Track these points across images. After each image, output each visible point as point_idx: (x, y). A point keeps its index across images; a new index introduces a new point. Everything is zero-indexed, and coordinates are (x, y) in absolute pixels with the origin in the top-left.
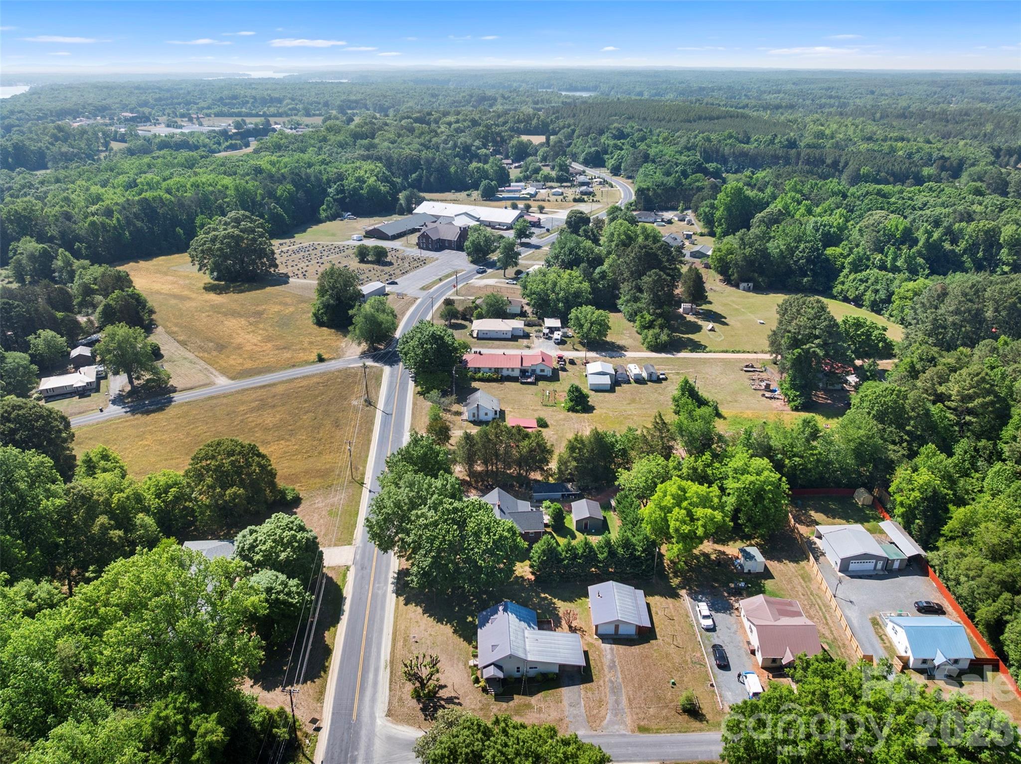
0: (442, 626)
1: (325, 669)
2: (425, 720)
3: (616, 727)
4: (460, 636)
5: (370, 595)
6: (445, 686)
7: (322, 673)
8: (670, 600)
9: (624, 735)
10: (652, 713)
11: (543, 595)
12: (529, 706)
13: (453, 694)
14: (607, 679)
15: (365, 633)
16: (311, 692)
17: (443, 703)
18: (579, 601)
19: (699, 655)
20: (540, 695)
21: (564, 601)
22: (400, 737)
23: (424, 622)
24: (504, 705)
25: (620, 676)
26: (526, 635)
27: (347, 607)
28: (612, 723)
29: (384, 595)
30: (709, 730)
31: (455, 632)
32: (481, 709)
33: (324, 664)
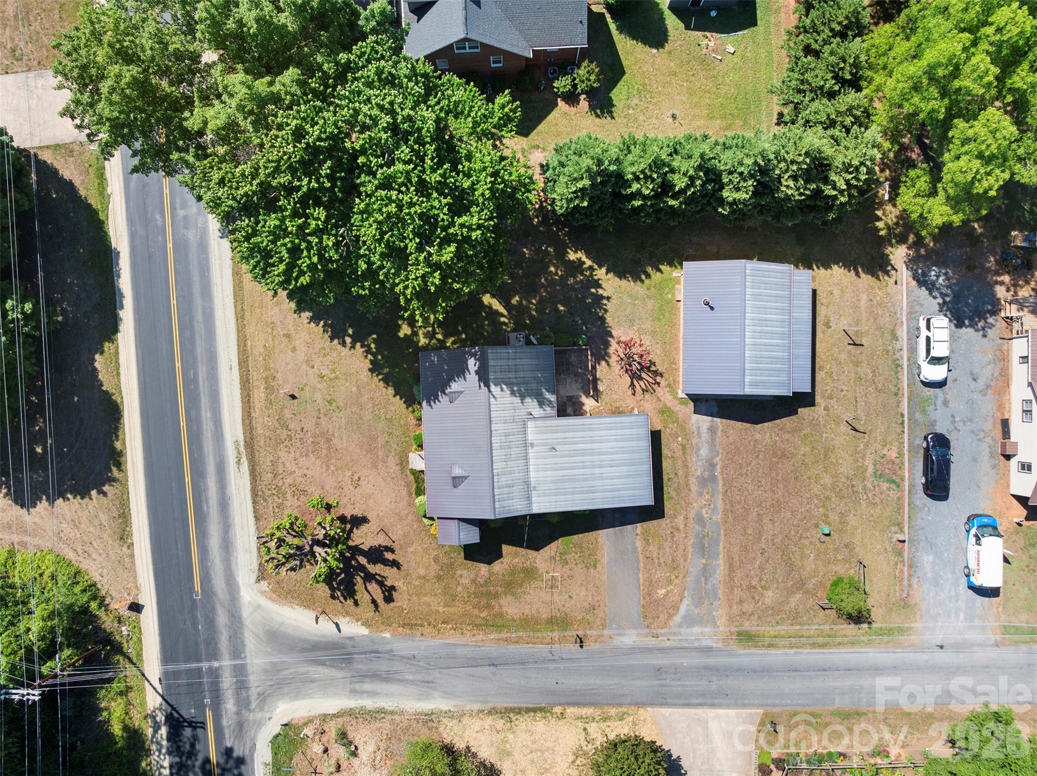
0: (345, 351)
1: (116, 458)
2: (333, 597)
3: (697, 630)
4: (386, 380)
5: (170, 245)
6: (364, 520)
7: (115, 472)
8: (866, 279)
9: (707, 650)
10: (768, 601)
11: (572, 256)
12: (530, 573)
13: (381, 540)
14: (692, 514)
15: (178, 365)
16: (103, 517)
17: (363, 560)
18: (656, 276)
19: (893, 454)
20: (554, 545)
21: (621, 275)
22: (290, 631)
23: (304, 336)
24: (483, 568)
25: (720, 505)
26: (531, 437)
27: (125, 283)
28: (690, 621)
29: (203, 248)
30: (870, 643)
31: (375, 368)
32: (439, 578)
33: (113, 449)
